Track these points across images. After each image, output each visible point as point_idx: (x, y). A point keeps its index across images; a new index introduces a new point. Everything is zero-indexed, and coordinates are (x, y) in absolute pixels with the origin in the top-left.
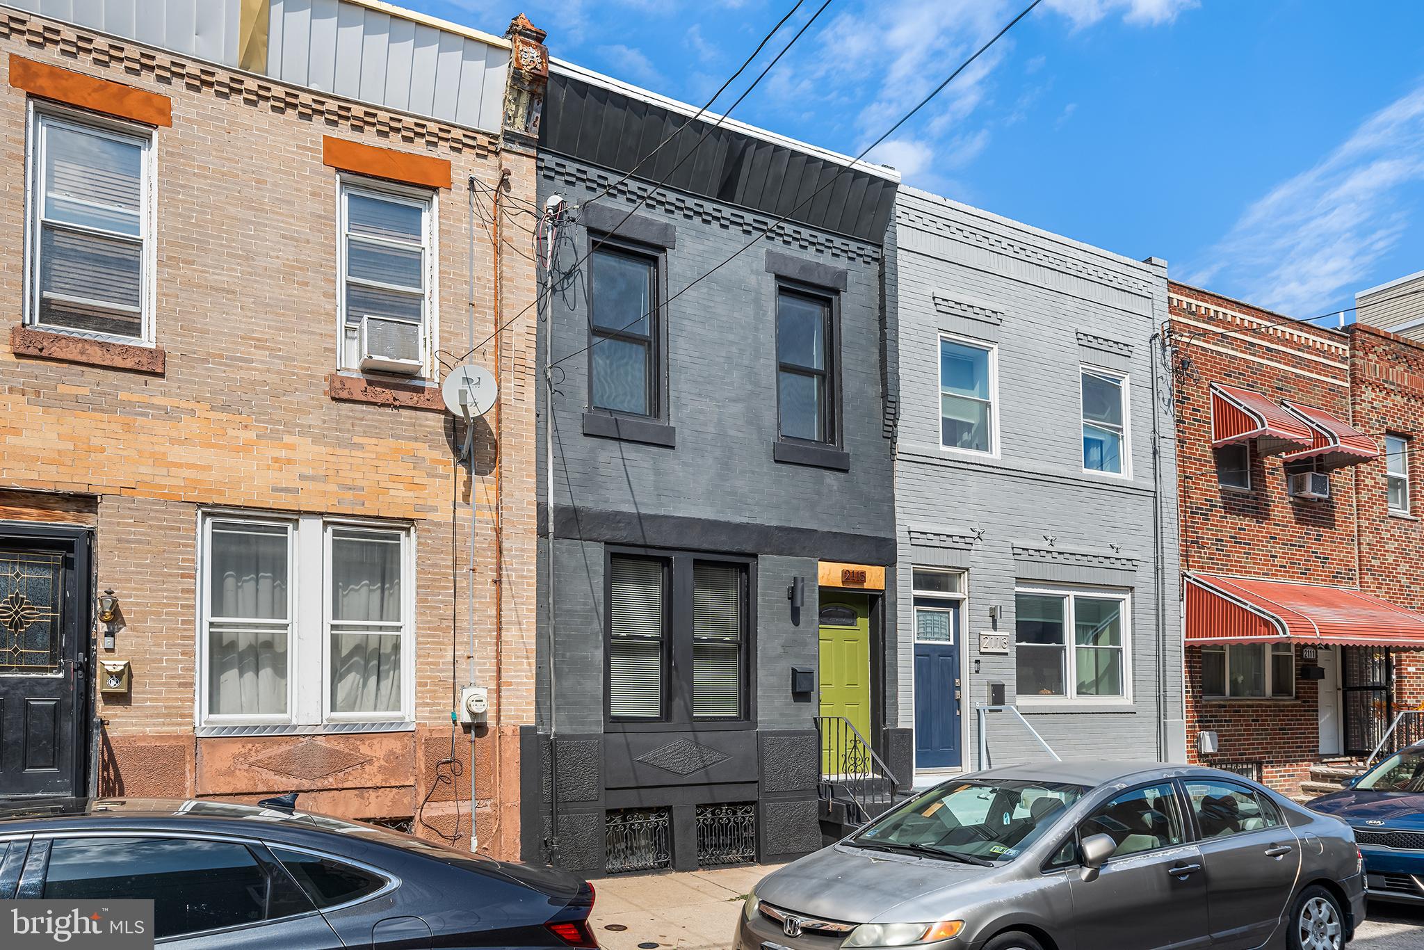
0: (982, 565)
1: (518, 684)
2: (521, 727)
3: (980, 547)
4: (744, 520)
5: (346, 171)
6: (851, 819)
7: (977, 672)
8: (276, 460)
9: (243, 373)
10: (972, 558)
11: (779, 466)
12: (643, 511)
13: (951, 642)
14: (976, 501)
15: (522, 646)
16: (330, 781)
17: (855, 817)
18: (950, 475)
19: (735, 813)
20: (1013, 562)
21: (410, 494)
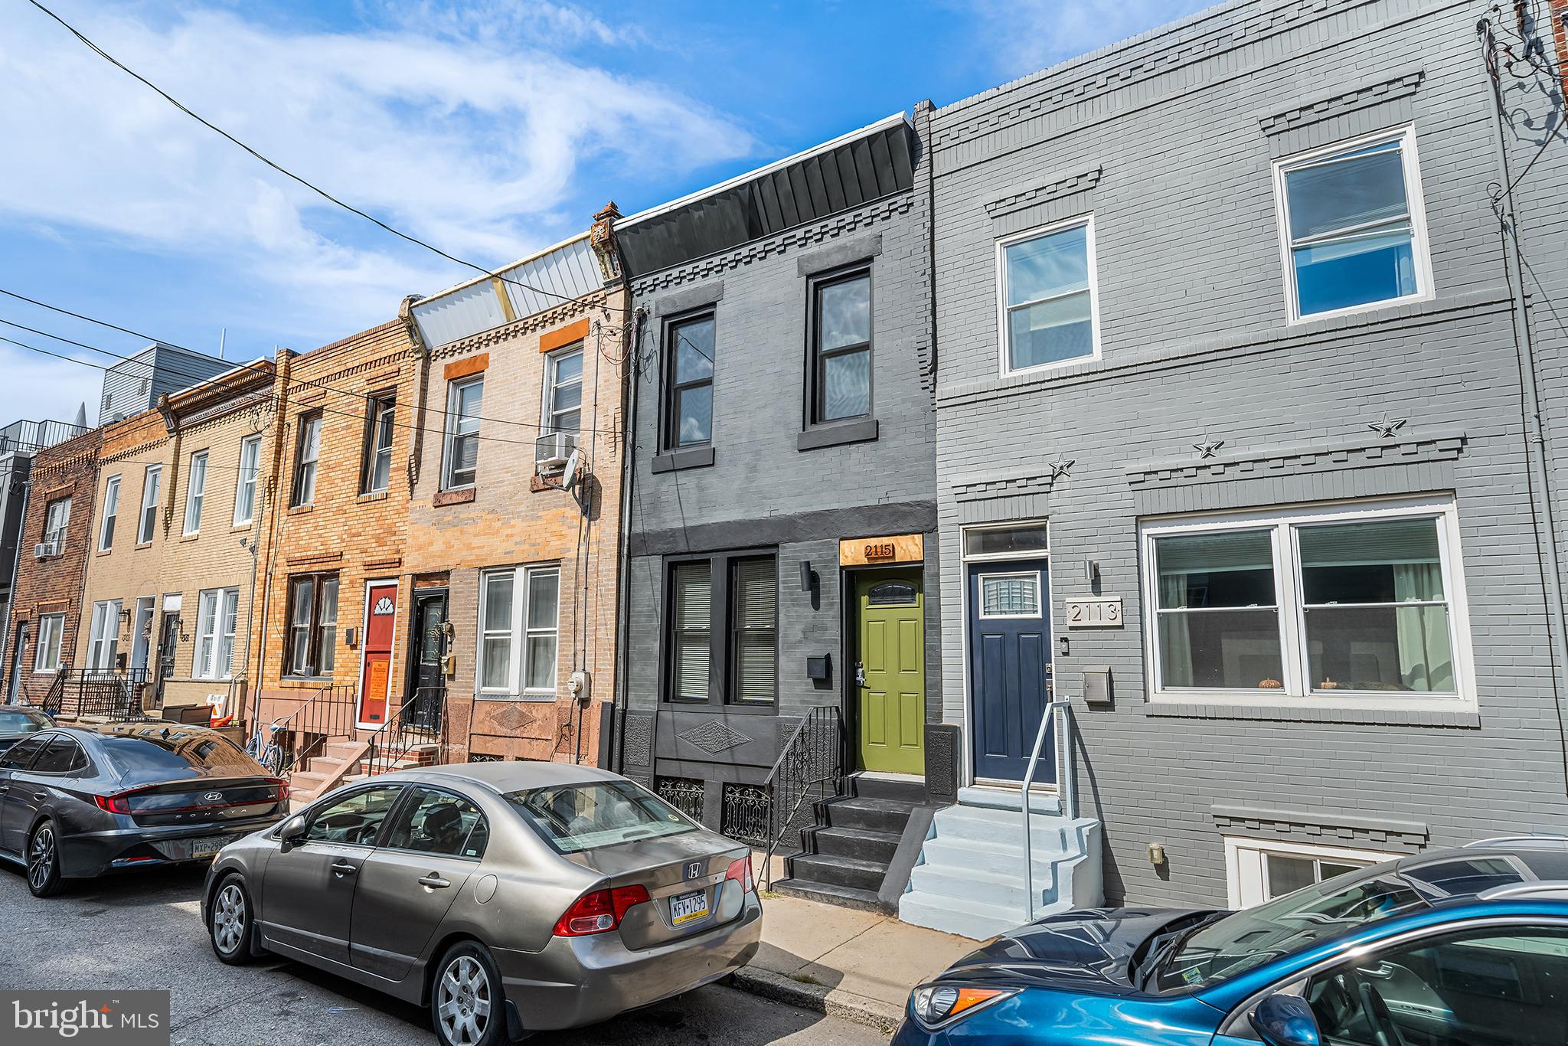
0: (1072, 509)
1: (604, 669)
2: (603, 703)
3: (1067, 486)
4: (767, 514)
5: (549, 351)
6: (819, 820)
7: (1066, 654)
8: (507, 536)
9: (501, 490)
10: (1052, 503)
11: (803, 454)
12: (689, 524)
13: (1039, 615)
14: (1059, 426)
15: (606, 641)
16: (518, 733)
17: (824, 819)
18: (1015, 404)
19: (759, 796)
20: (1130, 495)
21: (559, 542)
